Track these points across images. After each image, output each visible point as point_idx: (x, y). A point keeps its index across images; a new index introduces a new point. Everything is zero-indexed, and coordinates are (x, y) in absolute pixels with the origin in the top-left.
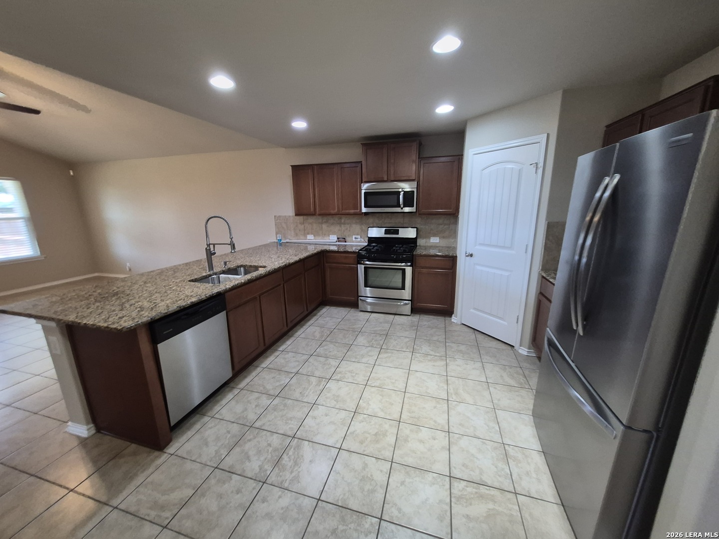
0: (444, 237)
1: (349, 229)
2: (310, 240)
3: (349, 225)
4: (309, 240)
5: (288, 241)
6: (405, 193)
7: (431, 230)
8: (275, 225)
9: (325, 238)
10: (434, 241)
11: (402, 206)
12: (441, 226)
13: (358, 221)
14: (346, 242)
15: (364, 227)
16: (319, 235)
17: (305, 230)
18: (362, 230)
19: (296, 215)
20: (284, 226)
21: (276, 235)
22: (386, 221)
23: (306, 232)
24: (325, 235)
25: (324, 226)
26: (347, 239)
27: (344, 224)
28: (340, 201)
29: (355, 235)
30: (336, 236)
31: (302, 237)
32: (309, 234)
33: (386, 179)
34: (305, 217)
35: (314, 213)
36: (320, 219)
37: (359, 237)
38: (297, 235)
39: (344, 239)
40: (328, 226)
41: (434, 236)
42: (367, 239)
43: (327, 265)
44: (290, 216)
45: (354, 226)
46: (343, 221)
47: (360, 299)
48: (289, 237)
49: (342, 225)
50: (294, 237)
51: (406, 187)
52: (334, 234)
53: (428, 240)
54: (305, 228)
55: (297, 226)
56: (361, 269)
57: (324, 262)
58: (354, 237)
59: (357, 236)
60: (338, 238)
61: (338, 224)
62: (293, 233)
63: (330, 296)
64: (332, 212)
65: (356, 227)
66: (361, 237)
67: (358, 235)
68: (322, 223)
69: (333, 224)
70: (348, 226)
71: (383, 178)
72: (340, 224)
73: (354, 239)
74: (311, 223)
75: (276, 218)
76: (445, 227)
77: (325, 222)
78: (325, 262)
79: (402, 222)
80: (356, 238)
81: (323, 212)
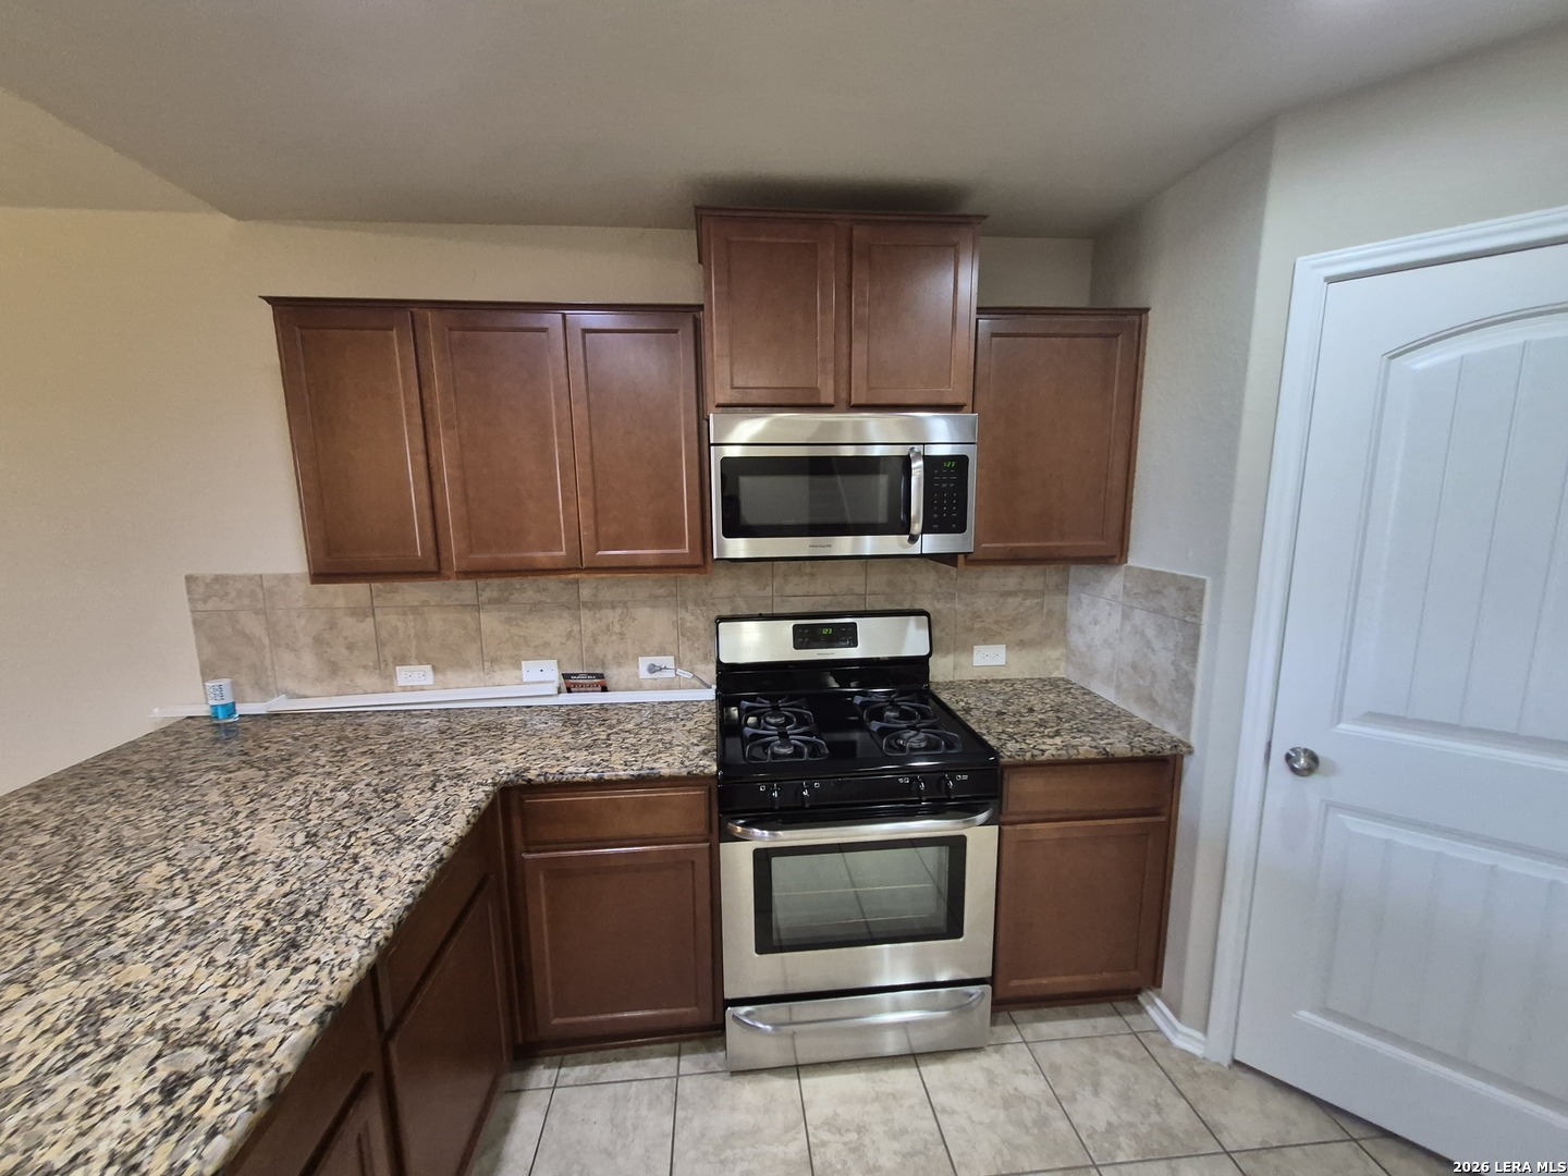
0: (1022, 644)
1: (617, 629)
2: (413, 689)
3: (619, 611)
4: (404, 689)
5: (280, 704)
6: (931, 463)
7: (976, 616)
8: (196, 623)
9: (498, 677)
10: (989, 662)
11: (917, 528)
12: (1012, 602)
13: (661, 591)
14: (604, 689)
15: (688, 617)
16: (462, 664)
17: (380, 643)
18: (682, 630)
19: (320, 575)
20: (255, 627)
21: (204, 681)
22: (789, 589)
23: (387, 652)
24: (494, 661)
25: (490, 621)
26: (614, 674)
27: (595, 605)
28: (585, 505)
29: (647, 654)
30: (554, 663)
31: (365, 680)
32: (403, 660)
33: (827, 396)
34: (377, 586)
35: (432, 566)
36: (467, 591)
37: (669, 661)
38: (334, 669)
39: (600, 676)
40: (508, 621)
41: (986, 642)
42: (710, 673)
43: (527, 856)
44: (285, 578)
45: (643, 614)
46: (586, 592)
47: (735, 1018)
48: (290, 684)
49: (585, 614)
50: (318, 680)
51: (941, 435)
52: (541, 652)
53: (963, 659)
54: (384, 634)
55: (332, 625)
56: (738, 859)
57: (510, 846)
58: (644, 662)
59: (659, 661)
60: (566, 676)
61: (565, 606)
62: (308, 661)
63: (556, 1021)
64: (541, 557)
65: (655, 620)
66: (678, 663)
67: (662, 652)
68: (478, 608)
69: (535, 608)
70: (611, 616)
71: (815, 390)
72: (575, 606)
73: (643, 673)
74: (414, 610)
75: (200, 590)
76: (1028, 603)
77: (491, 601)
78: (518, 842)
79: (859, 589)
80: (652, 669)
81: (483, 557)
